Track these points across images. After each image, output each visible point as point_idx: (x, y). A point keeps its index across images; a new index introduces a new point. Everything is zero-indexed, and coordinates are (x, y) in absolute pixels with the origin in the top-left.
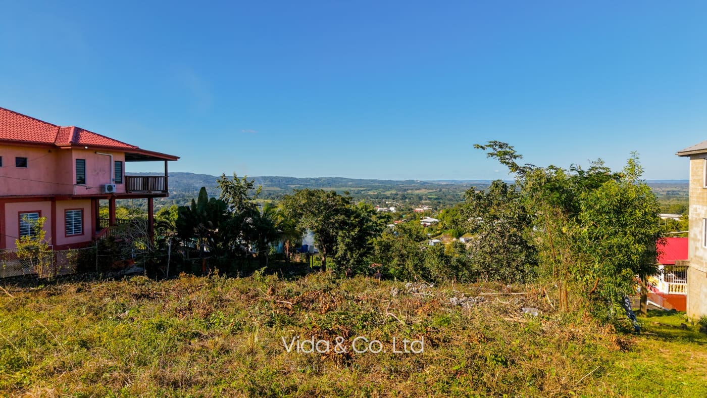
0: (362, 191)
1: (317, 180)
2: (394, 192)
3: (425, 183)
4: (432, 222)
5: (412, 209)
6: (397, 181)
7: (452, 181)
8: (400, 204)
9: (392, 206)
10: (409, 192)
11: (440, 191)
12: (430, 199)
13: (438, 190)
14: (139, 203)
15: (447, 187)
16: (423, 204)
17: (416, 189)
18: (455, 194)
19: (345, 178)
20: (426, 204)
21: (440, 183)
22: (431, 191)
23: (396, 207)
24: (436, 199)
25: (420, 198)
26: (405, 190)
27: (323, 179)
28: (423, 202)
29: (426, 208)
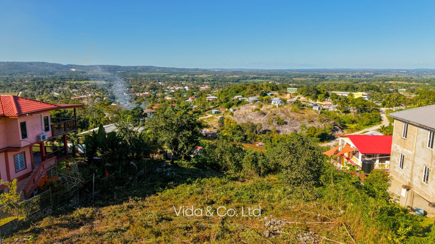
0: (166, 75)
1: (135, 67)
2: (187, 76)
3: (205, 70)
4: (213, 99)
5: (198, 88)
6: (188, 69)
7: (221, 69)
8: (191, 84)
9: (186, 85)
10: (196, 76)
11: (215, 75)
12: (209, 81)
13: (214, 75)
14: (9, 84)
15: (219, 73)
16: (205, 85)
17: (200, 74)
18: (223, 77)
19: (154, 67)
20: (207, 84)
21: (214, 70)
22: (209, 75)
23: (189, 86)
24: (212, 81)
25: (203, 81)
26: (194, 75)
27: (139, 67)
28: (205, 83)
29: (207, 87)
